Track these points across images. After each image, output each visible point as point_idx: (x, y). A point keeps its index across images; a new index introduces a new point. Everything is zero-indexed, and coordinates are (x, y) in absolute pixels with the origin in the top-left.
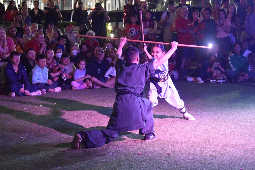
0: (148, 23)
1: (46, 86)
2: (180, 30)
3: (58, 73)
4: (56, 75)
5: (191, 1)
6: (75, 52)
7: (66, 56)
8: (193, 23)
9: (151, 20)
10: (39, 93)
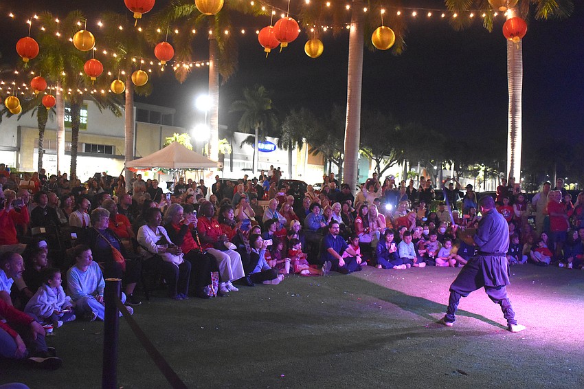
0: (521, 206)
1: (411, 261)
2: (552, 214)
3: (425, 251)
4: (422, 252)
5: (576, 184)
6: (443, 230)
7: (434, 234)
8: (566, 206)
9: (524, 203)
10: (404, 267)
